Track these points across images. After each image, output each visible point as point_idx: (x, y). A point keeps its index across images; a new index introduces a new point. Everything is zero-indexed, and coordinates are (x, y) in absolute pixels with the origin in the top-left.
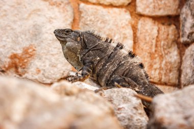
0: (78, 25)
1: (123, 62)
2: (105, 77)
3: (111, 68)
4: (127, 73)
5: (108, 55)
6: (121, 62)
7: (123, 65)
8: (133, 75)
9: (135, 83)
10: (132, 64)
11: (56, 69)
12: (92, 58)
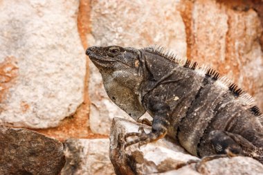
0: (89, 17)
1: (223, 106)
2: (194, 133)
3: (203, 116)
4: (234, 126)
5: (194, 92)
6: (219, 105)
7: (224, 110)
8: (244, 129)
9: (250, 144)
10: (239, 108)
11: (55, 102)
12: (165, 98)
